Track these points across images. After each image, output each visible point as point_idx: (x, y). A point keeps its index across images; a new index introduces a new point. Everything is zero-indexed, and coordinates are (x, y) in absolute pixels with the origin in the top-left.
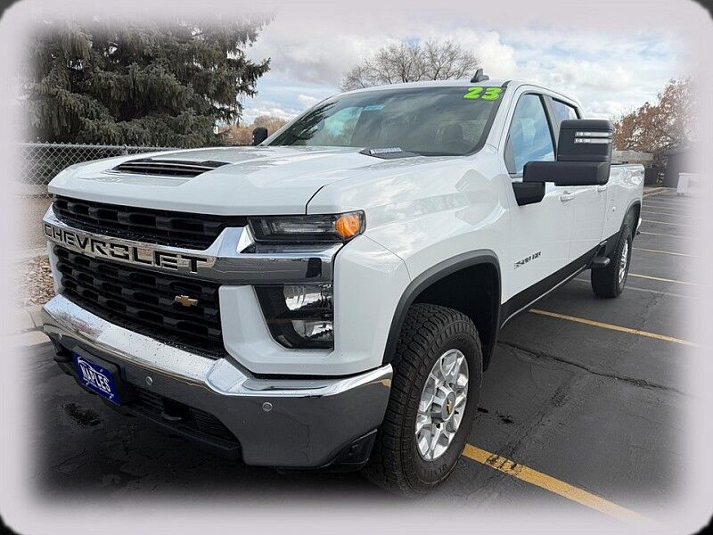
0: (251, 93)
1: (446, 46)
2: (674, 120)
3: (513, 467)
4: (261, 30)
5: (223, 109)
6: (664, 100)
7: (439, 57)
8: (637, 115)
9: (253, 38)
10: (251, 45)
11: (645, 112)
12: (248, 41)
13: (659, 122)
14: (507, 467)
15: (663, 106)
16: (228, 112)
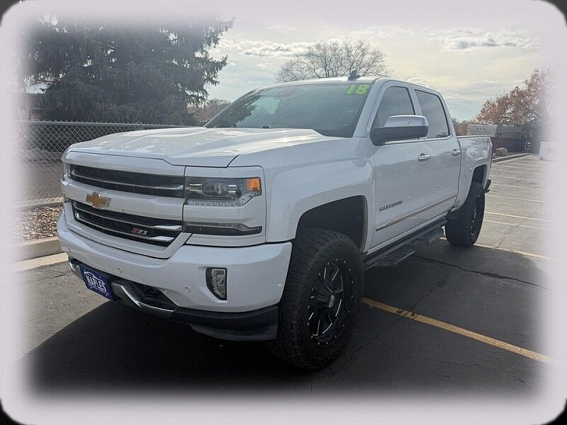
0: (214, 83)
1: (359, 44)
2: (538, 101)
3: (412, 315)
4: (222, 35)
5: (192, 95)
6: (531, 85)
7: (353, 53)
8: (509, 96)
9: (216, 41)
10: (215, 47)
11: (516, 94)
12: (213, 44)
13: (526, 103)
14: (409, 315)
15: (529, 90)
16: (197, 98)
